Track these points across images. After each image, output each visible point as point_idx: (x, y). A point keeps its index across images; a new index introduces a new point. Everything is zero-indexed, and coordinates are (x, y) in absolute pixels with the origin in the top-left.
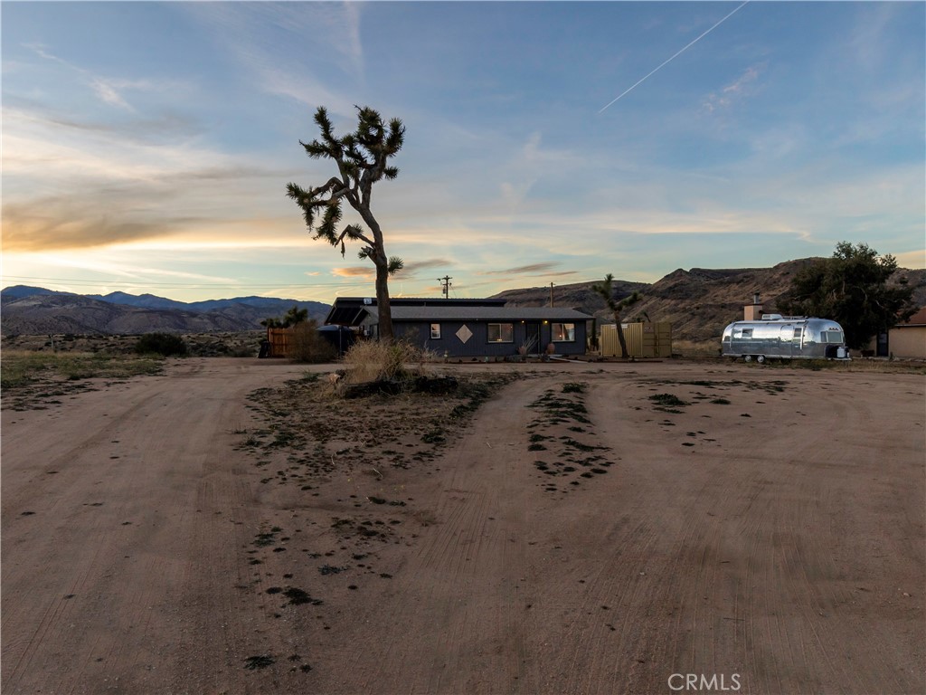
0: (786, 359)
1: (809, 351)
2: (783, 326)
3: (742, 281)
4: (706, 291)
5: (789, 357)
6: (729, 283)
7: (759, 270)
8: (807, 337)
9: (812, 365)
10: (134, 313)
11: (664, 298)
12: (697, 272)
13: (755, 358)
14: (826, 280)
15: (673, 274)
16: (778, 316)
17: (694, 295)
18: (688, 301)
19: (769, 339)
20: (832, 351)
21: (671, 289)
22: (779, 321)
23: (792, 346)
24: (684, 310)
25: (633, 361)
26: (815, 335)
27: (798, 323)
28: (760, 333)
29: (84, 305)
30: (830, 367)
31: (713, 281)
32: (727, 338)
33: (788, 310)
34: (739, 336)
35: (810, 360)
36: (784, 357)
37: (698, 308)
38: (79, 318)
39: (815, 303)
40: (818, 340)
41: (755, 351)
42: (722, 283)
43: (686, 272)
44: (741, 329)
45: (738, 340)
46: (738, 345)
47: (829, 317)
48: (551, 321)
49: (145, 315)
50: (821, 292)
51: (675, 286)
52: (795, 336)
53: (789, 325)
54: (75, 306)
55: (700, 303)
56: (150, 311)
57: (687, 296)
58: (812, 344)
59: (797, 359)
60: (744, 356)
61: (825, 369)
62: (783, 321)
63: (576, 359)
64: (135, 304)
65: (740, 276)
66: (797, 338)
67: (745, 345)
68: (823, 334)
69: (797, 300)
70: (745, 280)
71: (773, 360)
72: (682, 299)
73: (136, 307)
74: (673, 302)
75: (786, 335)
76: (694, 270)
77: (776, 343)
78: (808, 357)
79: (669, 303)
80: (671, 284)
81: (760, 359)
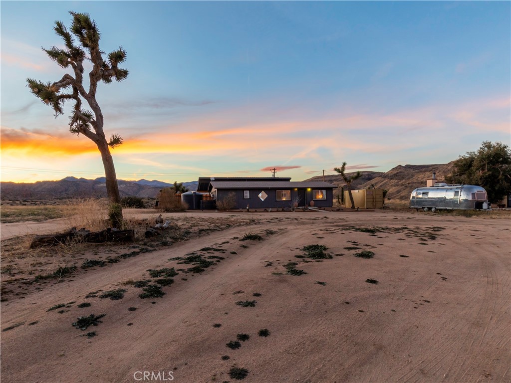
0: (449, 210)
1: (464, 205)
2: (447, 190)
3: (432, 170)
4: (413, 176)
5: (451, 208)
6: (425, 171)
7: (441, 165)
8: (463, 196)
9: (466, 214)
10: (149, 188)
11: (391, 179)
12: (408, 167)
13: (430, 209)
14: (475, 163)
15: (396, 168)
16: (445, 184)
17: (407, 177)
18: (404, 181)
19: (438, 198)
20: (479, 205)
21: (395, 175)
22: (445, 187)
23: (453, 202)
24: (402, 185)
25: (357, 211)
26: (468, 195)
27: (457, 188)
28: (432, 195)
29: (128, 185)
30: (478, 215)
31: (416, 171)
32: (413, 197)
33: (451, 181)
34: (420, 196)
35: (465, 210)
36: (448, 208)
37: (409, 184)
38: (126, 191)
39: (469, 177)
40: (470, 198)
41: (430, 205)
42: (421, 171)
43: (403, 167)
44: (422, 192)
45: (420, 198)
46: (419, 202)
47: (477, 185)
48: (313, 189)
49: (154, 189)
50: (472, 170)
51: (397, 173)
52: (455, 196)
53: (451, 189)
54: (124, 186)
55: (410, 181)
56: (156, 188)
57: (403, 178)
58: (466, 200)
59: (455, 210)
60: (423, 208)
61: (474, 216)
62: (447, 187)
63: (324, 210)
64: (149, 185)
65: (430, 168)
66: (456, 197)
67: (424, 201)
68: (473, 194)
69: (457, 175)
70: (433, 170)
71: (441, 210)
72: (401, 179)
73: (150, 186)
74: (396, 181)
75: (449, 195)
76: (407, 165)
77: (443, 200)
78: (463, 208)
79: (394, 181)
80: (395, 172)
81: (433, 209)
